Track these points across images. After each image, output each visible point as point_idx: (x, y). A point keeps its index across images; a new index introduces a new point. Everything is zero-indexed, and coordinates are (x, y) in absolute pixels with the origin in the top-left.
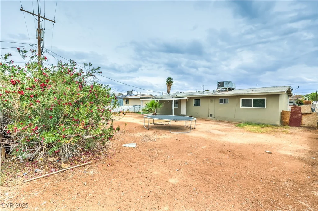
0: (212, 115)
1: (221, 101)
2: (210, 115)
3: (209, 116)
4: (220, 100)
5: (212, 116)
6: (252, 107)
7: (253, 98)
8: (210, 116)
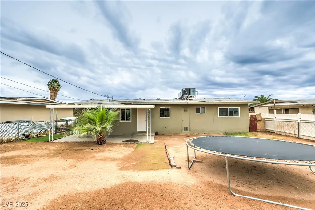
0: (187, 128)
1: (198, 111)
2: (185, 128)
3: (183, 130)
4: (197, 109)
5: (187, 130)
6: (229, 117)
7: (229, 108)
8: (185, 130)
